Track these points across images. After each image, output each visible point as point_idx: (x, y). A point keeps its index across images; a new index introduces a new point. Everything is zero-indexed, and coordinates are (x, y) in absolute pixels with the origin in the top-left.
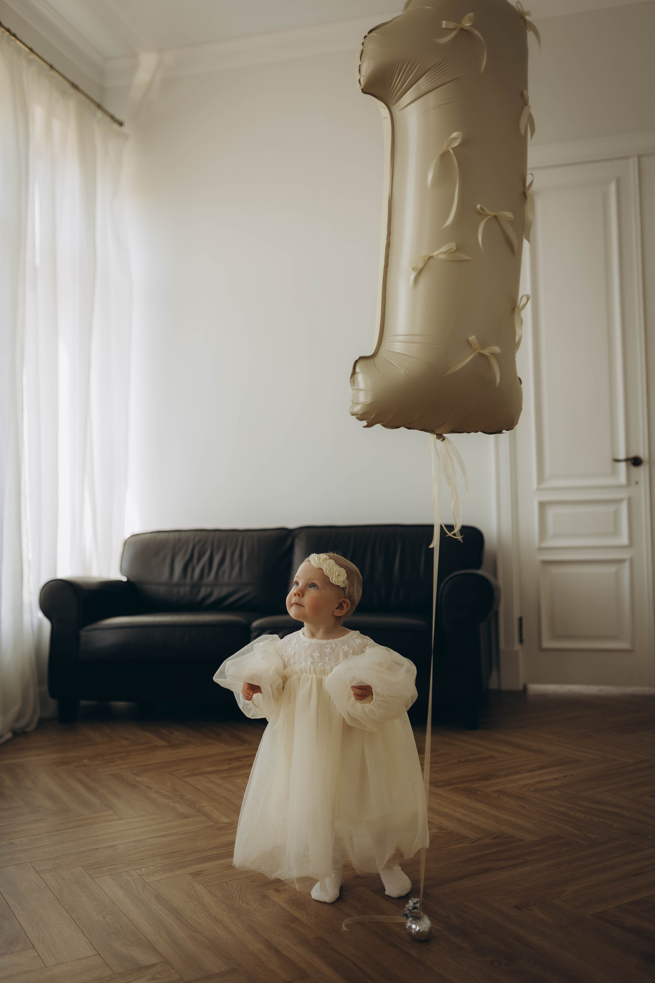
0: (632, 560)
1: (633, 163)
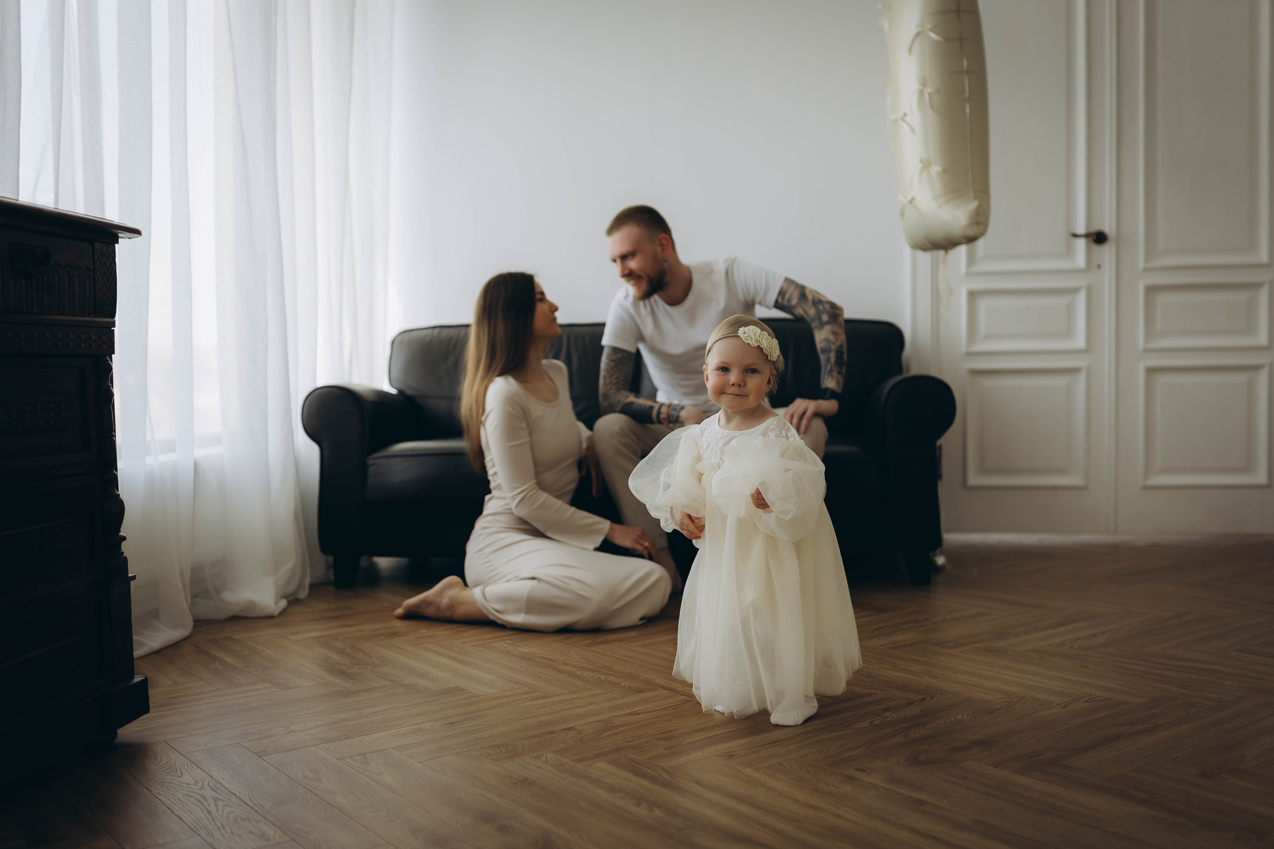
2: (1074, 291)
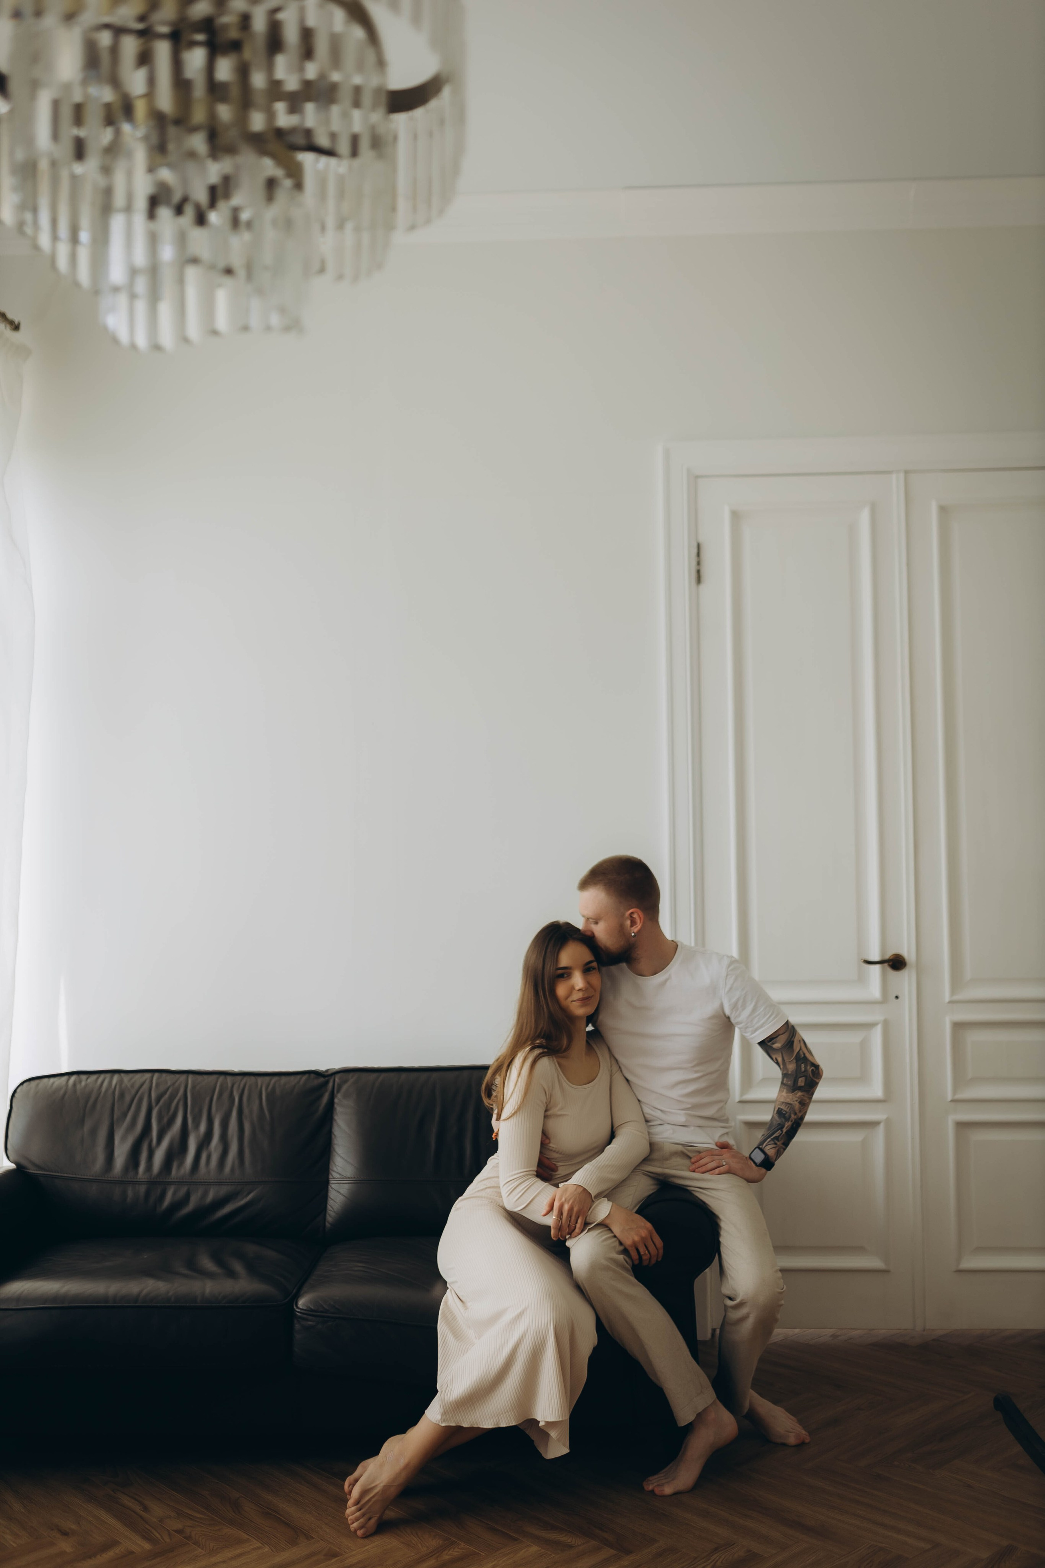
0: (888, 1122)
1: (896, 481)
2: (870, 1026)
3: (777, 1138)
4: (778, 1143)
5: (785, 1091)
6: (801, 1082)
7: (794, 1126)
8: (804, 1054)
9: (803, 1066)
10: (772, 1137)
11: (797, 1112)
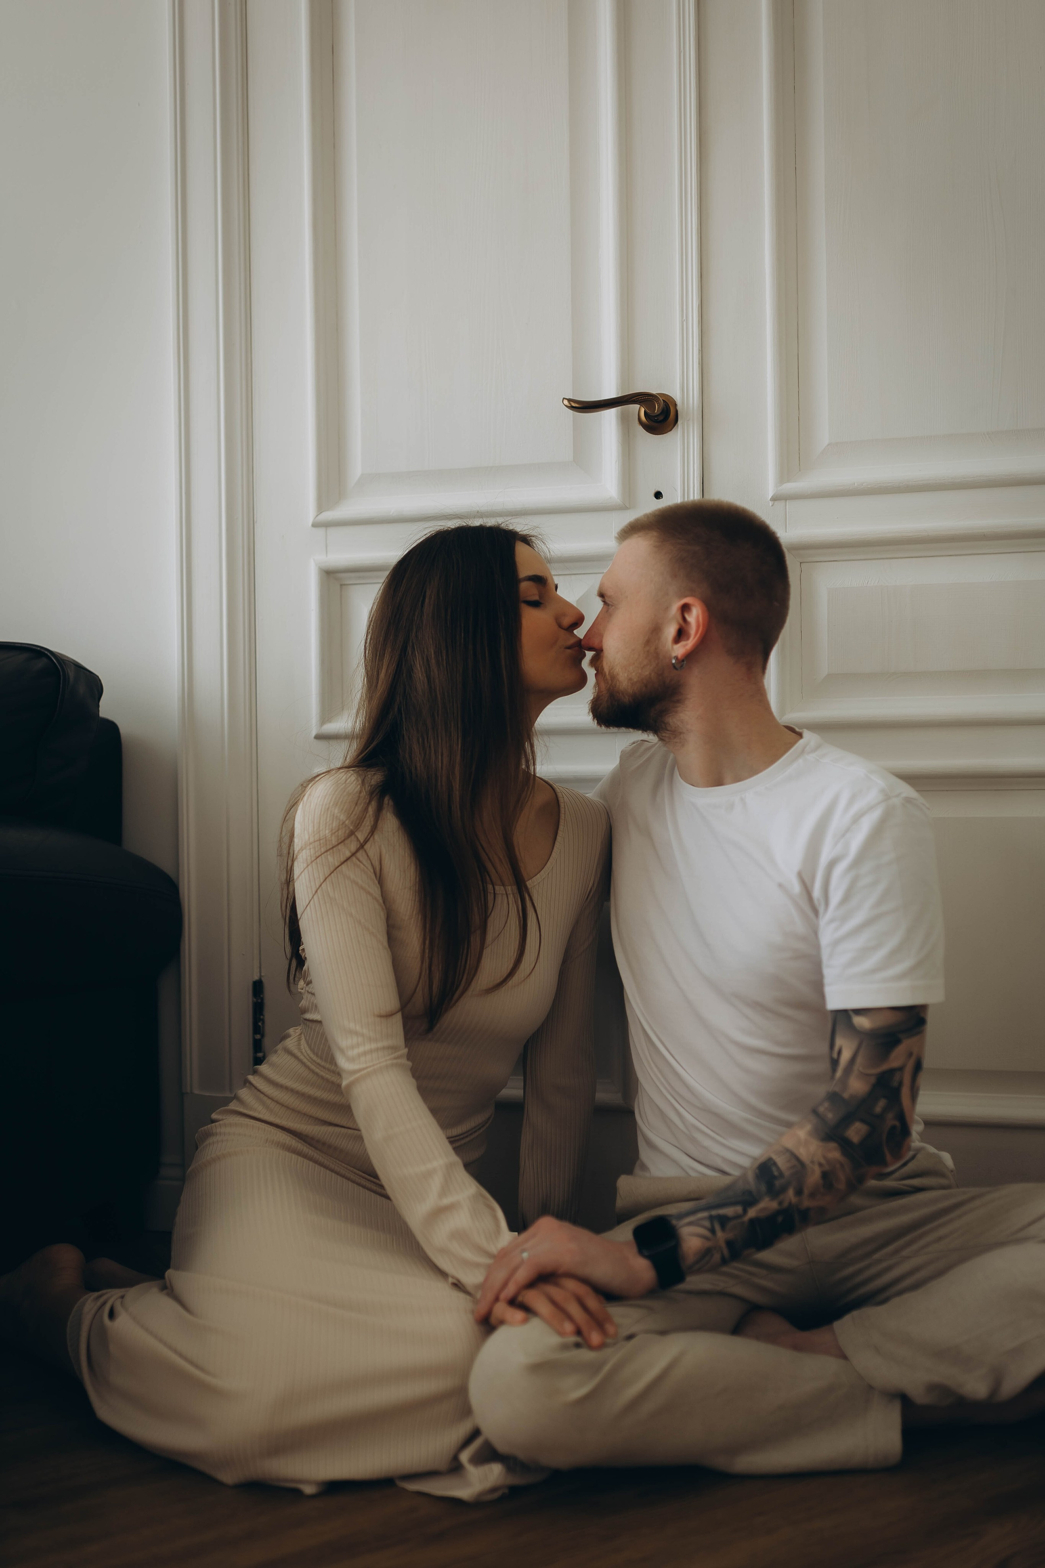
3: (723, 1221)
4: (720, 1234)
5: (809, 1127)
6: (856, 1132)
7: (780, 1219)
8: (901, 1084)
9: (878, 1109)
10: (714, 1212)
11: (806, 1192)
